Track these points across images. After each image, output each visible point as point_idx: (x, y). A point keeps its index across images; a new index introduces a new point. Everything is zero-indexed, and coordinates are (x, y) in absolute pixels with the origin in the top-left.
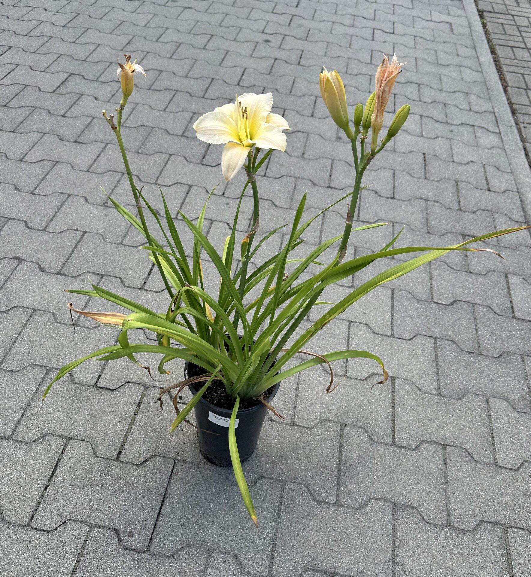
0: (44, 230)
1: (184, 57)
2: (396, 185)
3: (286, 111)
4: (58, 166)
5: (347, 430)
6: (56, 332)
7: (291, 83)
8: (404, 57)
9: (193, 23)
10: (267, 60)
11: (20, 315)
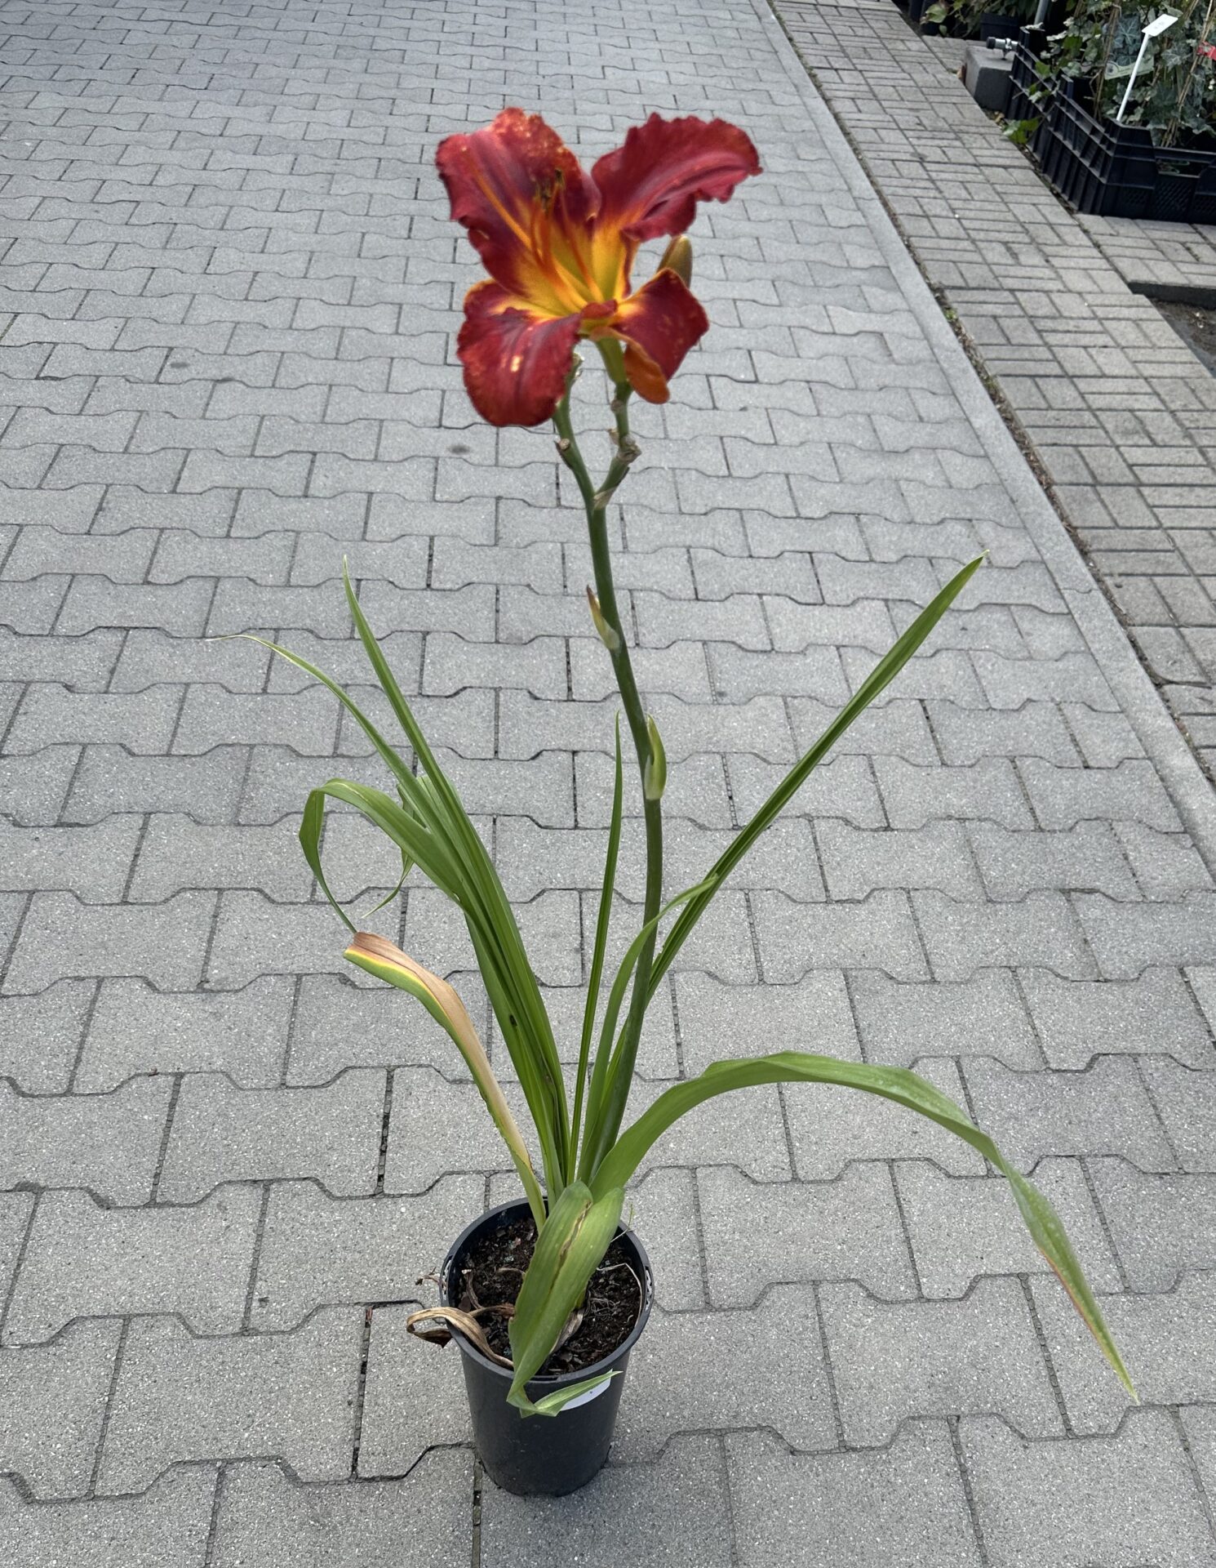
0: (68, 1092)
1: (261, 528)
2: (885, 794)
3: (571, 640)
4: (39, 904)
5: (964, 1428)
6: (204, 1363)
7: (558, 560)
8: (802, 444)
9: (252, 424)
10: (476, 504)
11: (93, 1343)
